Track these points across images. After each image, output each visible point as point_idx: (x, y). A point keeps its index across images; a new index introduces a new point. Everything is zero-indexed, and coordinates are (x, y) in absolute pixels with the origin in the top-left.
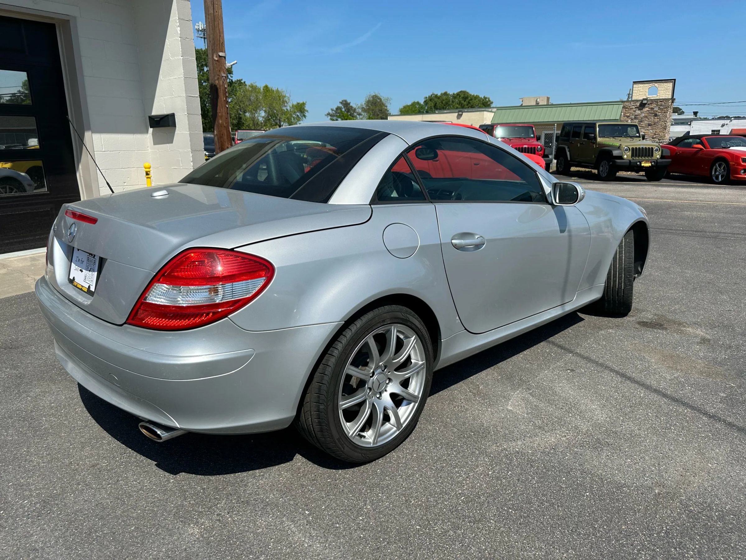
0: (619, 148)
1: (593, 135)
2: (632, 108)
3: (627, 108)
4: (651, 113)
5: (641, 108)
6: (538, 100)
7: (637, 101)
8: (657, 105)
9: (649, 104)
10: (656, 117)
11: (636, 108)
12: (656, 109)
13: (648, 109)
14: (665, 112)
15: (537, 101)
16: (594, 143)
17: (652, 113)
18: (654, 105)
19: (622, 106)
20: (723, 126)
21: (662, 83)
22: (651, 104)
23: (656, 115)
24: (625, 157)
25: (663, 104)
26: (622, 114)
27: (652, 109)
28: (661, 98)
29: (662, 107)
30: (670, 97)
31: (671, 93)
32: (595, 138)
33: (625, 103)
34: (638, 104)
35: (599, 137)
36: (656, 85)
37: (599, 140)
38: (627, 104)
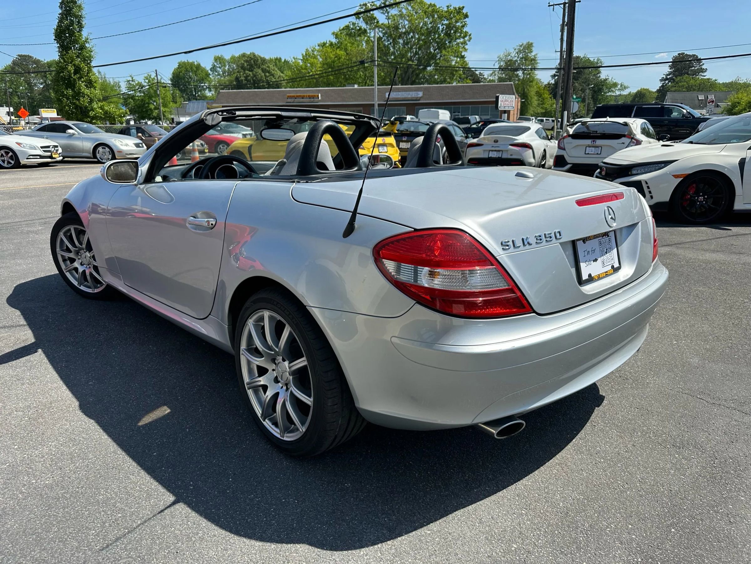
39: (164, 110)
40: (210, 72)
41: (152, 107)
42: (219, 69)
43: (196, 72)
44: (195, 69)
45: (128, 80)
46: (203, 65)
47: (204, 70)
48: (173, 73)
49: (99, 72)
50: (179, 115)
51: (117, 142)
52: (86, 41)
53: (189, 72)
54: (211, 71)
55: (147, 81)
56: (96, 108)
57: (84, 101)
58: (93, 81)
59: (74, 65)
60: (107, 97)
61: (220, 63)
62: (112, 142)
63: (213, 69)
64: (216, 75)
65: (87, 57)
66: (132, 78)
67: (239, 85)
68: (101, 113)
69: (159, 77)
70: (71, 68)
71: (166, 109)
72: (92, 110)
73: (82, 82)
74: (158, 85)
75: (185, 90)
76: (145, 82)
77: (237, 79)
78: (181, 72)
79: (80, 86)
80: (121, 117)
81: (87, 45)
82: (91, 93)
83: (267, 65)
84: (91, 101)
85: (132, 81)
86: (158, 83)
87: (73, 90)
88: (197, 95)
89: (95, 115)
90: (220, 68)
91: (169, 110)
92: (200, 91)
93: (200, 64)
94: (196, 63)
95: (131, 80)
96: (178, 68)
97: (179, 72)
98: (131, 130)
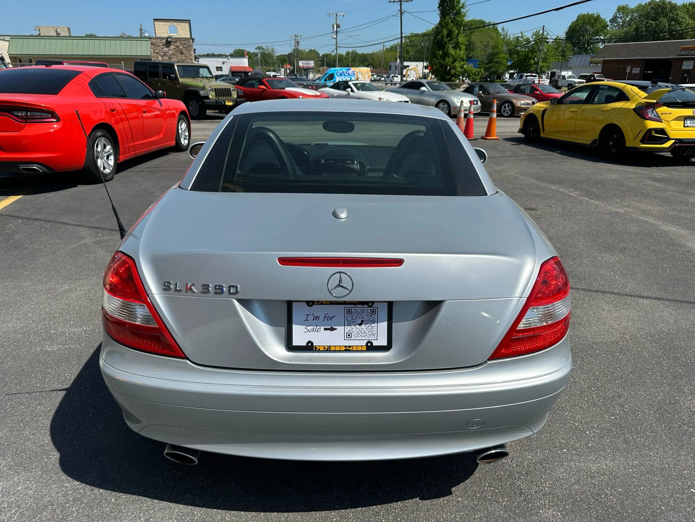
0: (204, 88)
1: (174, 76)
2: (160, 45)
3: (155, 45)
4: (177, 51)
5: (167, 45)
6: (58, 30)
7: (163, 38)
8: (181, 44)
9: (174, 42)
10: (182, 55)
11: (163, 45)
12: (181, 47)
13: (174, 47)
14: (189, 51)
15: (56, 31)
16: (176, 84)
17: (179, 51)
18: (178, 44)
19: (150, 42)
20: (223, 63)
21: (180, 22)
22: (176, 42)
23: (182, 53)
24: (211, 97)
25: (186, 43)
26: (152, 50)
27: (177, 47)
28: (182, 37)
29: (185, 46)
30: (189, 36)
31: (189, 33)
32: (176, 78)
33: (152, 40)
34: (164, 41)
35: (181, 77)
36: (175, 24)
37: (181, 80)
38: (154, 41)
39: (542, 65)
40: (609, 23)
41: (532, 62)
42: (619, 20)
43: (593, 24)
44: (593, 21)
45: (518, 36)
46: (603, 17)
47: (604, 21)
48: (570, 27)
49: (503, 29)
50: (562, 68)
51: (456, 99)
52: (463, 7)
53: (587, 24)
54: (610, 22)
55: (534, 37)
56: (457, 67)
57: (448, 61)
58: (459, 43)
59: (448, 29)
60: (497, 53)
61: (623, 13)
62: (451, 99)
63: (614, 20)
64: (614, 26)
65: (460, 21)
66: (522, 34)
68: (460, 71)
69: (545, 33)
70: (445, 32)
71: (545, 64)
72: (454, 68)
73: (451, 44)
74: (542, 41)
75: (577, 43)
76: (532, 37)
77: (637, 29)
78: (578, 25)
79: (449, 47)
80: (475, 75)
81: (462, 11)
82: (456, 54)
83: (675, 13)
84: (455, 61)
85: (521, 37)
86: (543, 38)
87: (443, 51)
88: (588, 48)
89: (455, 73)
90: (621, 18)
91: (547, 65)
92: (592, 43)
93: (599, 16)
94: (596, 15)
95: (520, 36)
96: (576, 21)
97: (576, 26)
98: (475, 88)
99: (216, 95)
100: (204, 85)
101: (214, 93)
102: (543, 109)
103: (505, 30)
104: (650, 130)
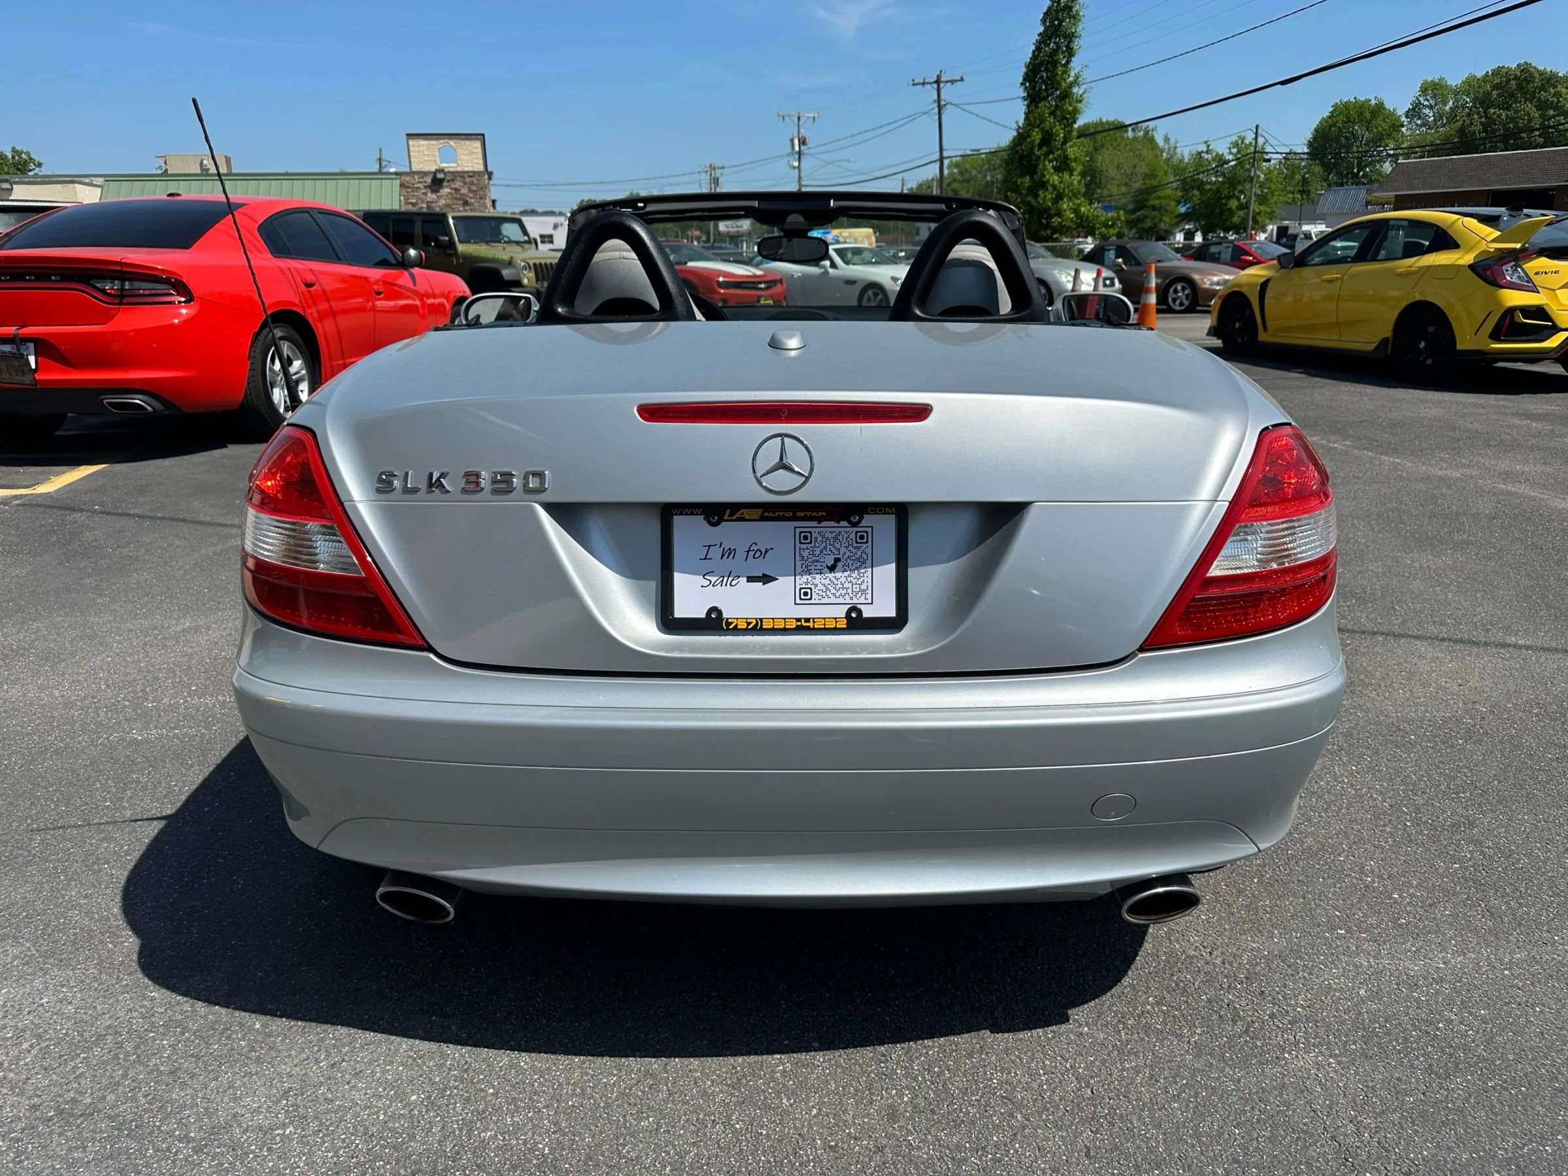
0: (510, 263)
1: (447, 238)
2: (418, 188)
3: (409, 187)
4: (456, 199)
5: (435, 188)
6: (205, 162)
7: (426, 174)
8: (465, 183)
9: (448, 181)
10: (467, 208)
11: (426, 187)
12: (464, 191)
13: (449, 190)
14: (481, 198)
15: (201, 164)
16: (451, 255)
17: (460, 199)
18: (458, 184)
19: (398, 182)
20: (556, 227)
21: (463, 139)
22: (453, 180)
23: (466, 203)
24: (525, 281)
25: (475, 181)
26: (402, 198)
27: (456, 190)
28: (466, 169)
29: (473, 188)
30: (481, 168)
31: (481, 161)
32: (451, 244)
33: (403, 178)
34: (429, 179)
35: (460, 242)
36: (451, 142)
37: (461, 248)
38: (408, 179)
39: (1257, 210)
40: (1403, 119)
41: (1233, 204)
42: (1427, 111)
43: (1370, 122)
44: (1368, 116)
45: (1200, 150)
46: (1389, 106)
47: (1392, 114)
48: (1316, 130)
50: (1301, 219)
51: (1063, 276)
52: (1075, 82)
53: (1354, 123)
54: (1407, 117)
55: (1235, 150)
56: (1065, 211)
57: (1044, 199)
59: (1043, 130)
60: (1154, 187)
61: (1434, 97)
62: (1054, 277)
63: (1414, 111)
64: (1417, 125)
65: (1069, 113)
66: (1208, 146)
67: (1465, 143)
68: (1071, 219)
69: (1261, 141)
70: (1036, 136)
71: (1263, 208)
72: (1059, 213)
73: (1050, 161)
74: (1254, 158)
75: (1335, 164)
76: (1231, 153)
77: (1462, 130)
78: (1334, 125)
79: (1045, 169)
80: (1107, 226)
81: (1075, 90)
82: (1061, 182)
83: (1552, 91)
84: (1059, 197)
85: (1207, 152)
86: (1255, 152)
87: (1032, 178)
88: (1361, 173)
89: (1060, 223)
90: (1431, 107)
91: (1268, 210)
92: (1370, 164)
93: (1382, 104)
94: (1373, 102)
95: (1205, 150)
96: (1330, 117)
97: (1331, 126)
98: (1106, 253)
99: (537, 279)
100: (512, 258)
101: (532, 275)
102: (1263, 280)
103: (1172, 142)
104: (1512, 311)
